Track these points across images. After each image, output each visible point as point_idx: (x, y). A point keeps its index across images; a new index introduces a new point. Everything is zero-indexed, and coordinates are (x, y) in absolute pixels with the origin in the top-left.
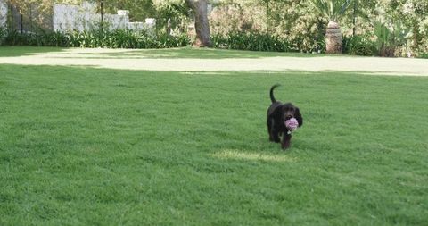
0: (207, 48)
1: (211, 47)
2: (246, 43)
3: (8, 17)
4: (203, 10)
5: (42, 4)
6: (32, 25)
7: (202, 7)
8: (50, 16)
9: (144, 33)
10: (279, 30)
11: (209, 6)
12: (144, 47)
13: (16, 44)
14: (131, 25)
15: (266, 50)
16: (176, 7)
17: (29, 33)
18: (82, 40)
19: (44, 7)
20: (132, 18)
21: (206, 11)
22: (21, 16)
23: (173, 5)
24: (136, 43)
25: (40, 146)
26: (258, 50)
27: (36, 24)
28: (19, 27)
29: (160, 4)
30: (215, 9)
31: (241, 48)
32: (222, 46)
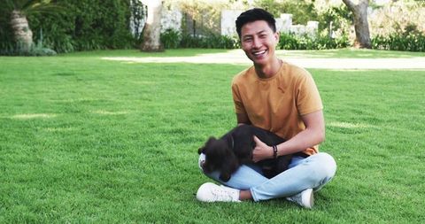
0: (365, 50)
1: (371, 48)
2: (407, 46)
3: (183, 22)
4: (363, 13)
5: (213, 11)
6: (203, 29)
7: (362, 10)
8: (218, 22)
9: (305, 35)
11: (370, 9)
12: (305, 49)
13: (189, 47)
14: (294, 28)
16: (337, 11)
17: (200, 36)
19: (214, 13)
20: (295, 21)
21: (366, 13)
22: (194, 21)
23: (334, 8)
24: (297, 45)
25: (219, 115)
26: (419, 51)
27: (207, 29)
28: (192, 31)
29: (322, 8)
30: (376, 11)
31: (401, 49)
32: (381, 47)
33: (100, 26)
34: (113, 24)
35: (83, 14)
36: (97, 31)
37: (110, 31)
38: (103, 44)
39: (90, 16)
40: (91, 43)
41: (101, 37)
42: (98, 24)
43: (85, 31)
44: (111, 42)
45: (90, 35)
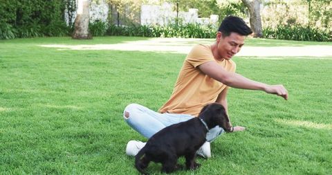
0: (258, 38)
1: (263, 37)
2: (291, 36)
3: (109, 15)
4: (256, 8)
5: (133, 5)
6: (126, 20)
7: (256, 6)
8: (138, 15)
9: (209, 26)
10: (319, 24)
11: (262, 5)
12: (209, 37)
13: (114, 35)
14: (199, 20)
15: (307, 40)
16: (235, 6)
17: (123, 26)
18: (162, 31)
19: (135, 7)
20: (200, 15)
21: (259, 9)
22: (118, 13)
23: (232, 4)
24: (203, 34)
26: (301, 40)
27: (129, 20)
28: (116, 22)
29: (223, 4)
30: (267, 7)
31: (287, 38)
32: (271, 36)
33: (38, 16)
34: (50, 15)
35: (23, 6)
36: (35, 21)
37: (47, 21)
38: (40, 32)
39: (29, 9)
40: (30, 31)
41: (39, 26)
42: (36, 15)
43: (25, 21)
44: (48, 30)
45: (29, 24)
